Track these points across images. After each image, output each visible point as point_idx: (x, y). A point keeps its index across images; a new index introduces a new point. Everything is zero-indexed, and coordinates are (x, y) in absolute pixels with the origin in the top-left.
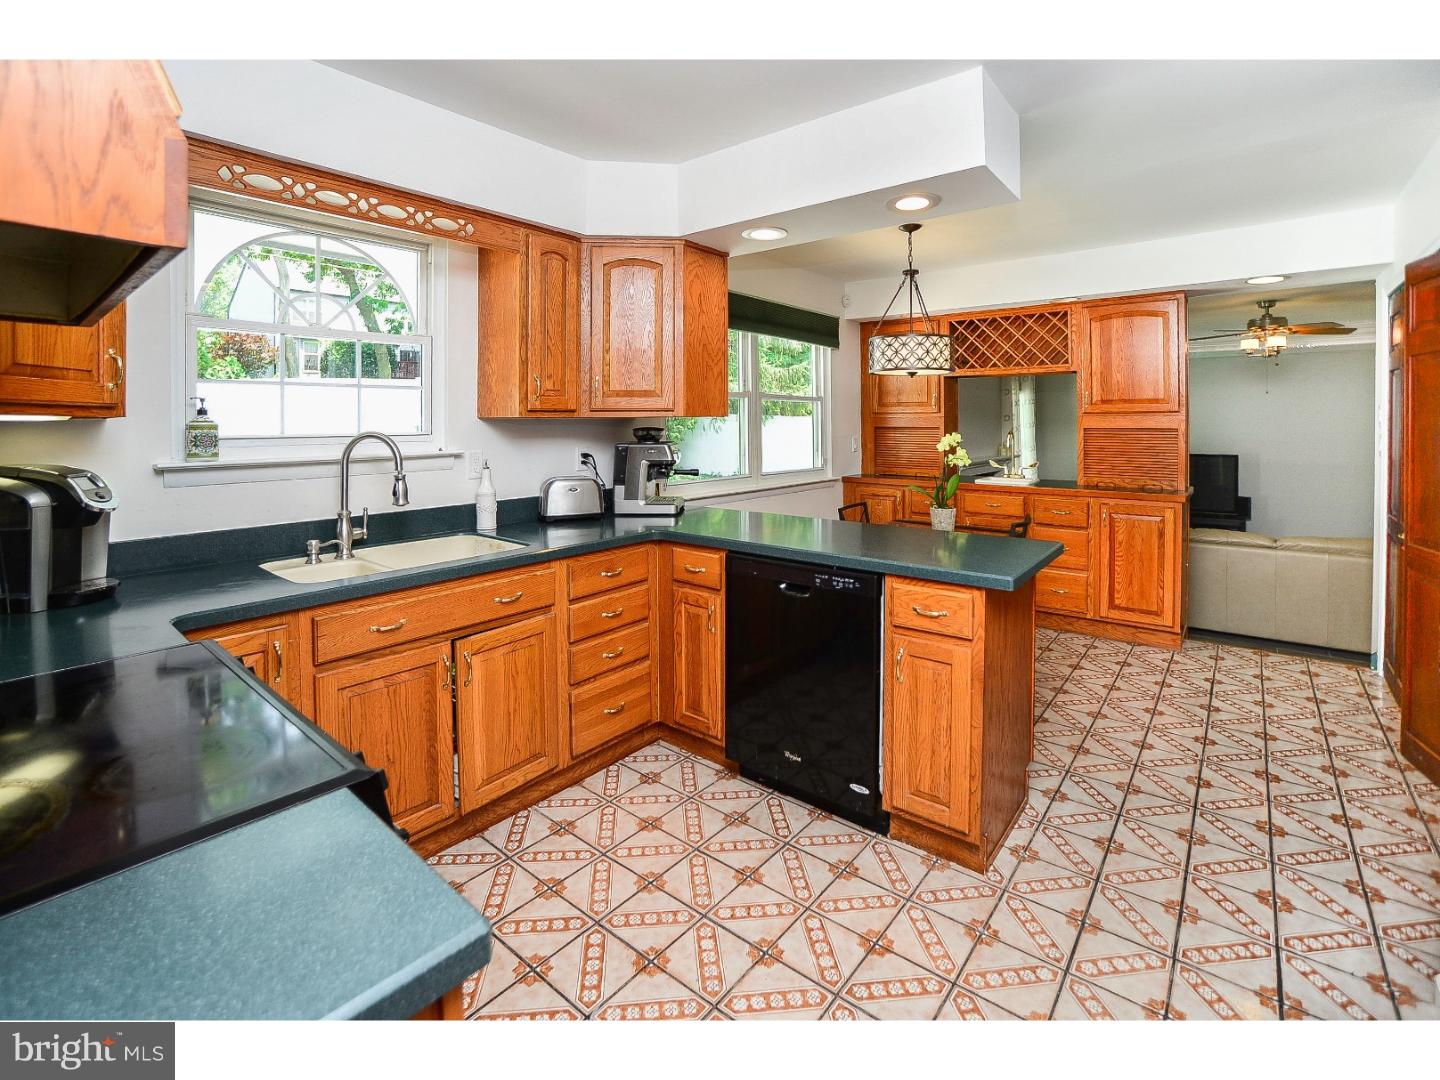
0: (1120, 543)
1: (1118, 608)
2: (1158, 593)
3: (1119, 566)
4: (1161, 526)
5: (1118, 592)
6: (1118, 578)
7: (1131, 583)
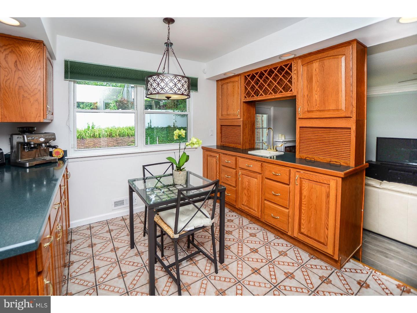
0: (305, 197)
1: (302, 233)
2: (325, 231)
3: (304, 210)
4: (328, 190)
5: (303, 225)
6: (303, 217)
7: (310, 222)
